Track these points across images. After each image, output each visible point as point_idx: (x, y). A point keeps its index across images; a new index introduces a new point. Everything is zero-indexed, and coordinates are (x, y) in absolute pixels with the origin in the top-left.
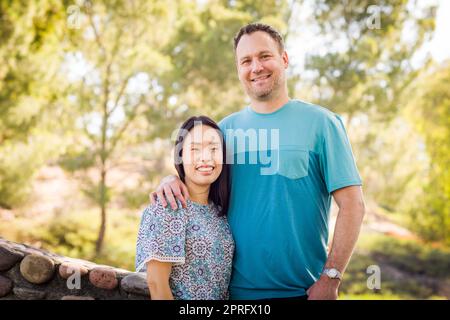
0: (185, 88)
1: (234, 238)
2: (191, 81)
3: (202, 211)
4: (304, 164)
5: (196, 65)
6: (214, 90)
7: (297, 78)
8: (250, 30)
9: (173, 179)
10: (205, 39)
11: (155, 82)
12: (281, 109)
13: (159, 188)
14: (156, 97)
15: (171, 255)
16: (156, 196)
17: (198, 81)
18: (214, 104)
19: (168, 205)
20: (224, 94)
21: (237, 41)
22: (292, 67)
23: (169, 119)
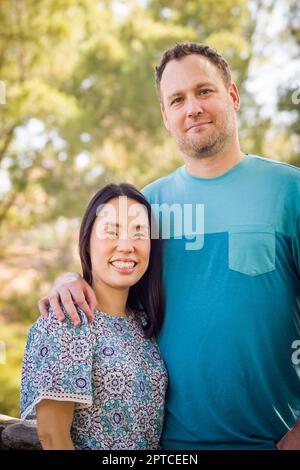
0: (98, 142)
1: (166, 366)
2: (108, 132)
3: (118, 326)
4: (268, 252)
5: (115, 108)
6: (143, 144)
7: (266, 124)
8: (179, 53)
9: (74, 279)
10: (125, 69)
11: (54, 134)
12: (231, 172)
13: (53, 293)
14: (56, 155)
15: (73, 391)
16: (47, 305)
17: (118, 132)
18: (143, 163)
19: (67, 318)
20: (157, 150)
21: (160, 71)
22: (259, 107)
23: (77, 189)
